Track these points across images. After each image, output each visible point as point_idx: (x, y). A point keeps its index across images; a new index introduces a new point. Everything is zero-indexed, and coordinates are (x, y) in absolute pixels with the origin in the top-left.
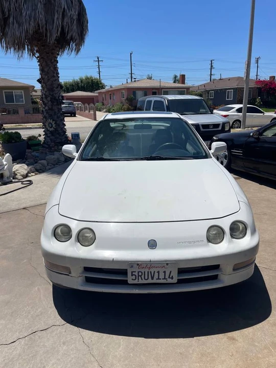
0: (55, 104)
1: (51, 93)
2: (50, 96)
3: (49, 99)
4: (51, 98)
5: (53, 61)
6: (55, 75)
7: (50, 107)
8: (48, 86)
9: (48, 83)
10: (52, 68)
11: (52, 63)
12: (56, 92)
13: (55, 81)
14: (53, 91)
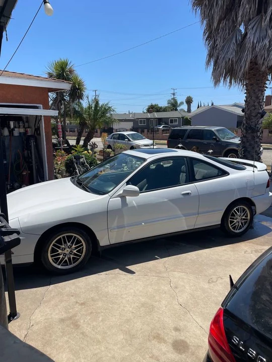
0: (249, 132)
1: (248, 122)
2: (246, 124)
3: (244, 127)
4: (247, 126)
6: (256, 104)
7: (245, 134)
8: (247, 115)
9: (247, 113)
10: (253, 99)
11: (254, 93)
12: (254, 120)
13: (254, 110)
14: (250, 120)
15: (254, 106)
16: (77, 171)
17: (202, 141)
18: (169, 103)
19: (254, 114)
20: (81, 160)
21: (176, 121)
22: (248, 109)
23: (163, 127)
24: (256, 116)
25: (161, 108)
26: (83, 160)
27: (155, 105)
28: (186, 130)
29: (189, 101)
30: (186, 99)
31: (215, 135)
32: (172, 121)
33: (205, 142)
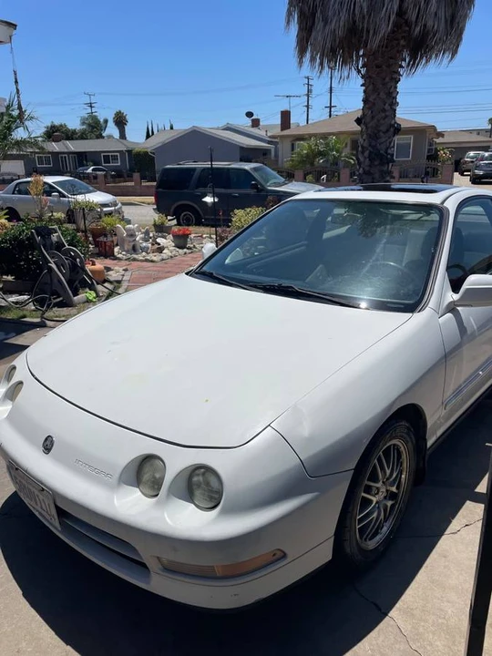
0: (376, 163)
1: (373, 143)
2: (370, 148)
3: (367, 153)
4: (370, 152)
5: (387, 79)
6: (387, 107)
7: (367, 169)
8: (370, 130)
9: (371, 124)
10: (383, 95)
11: (384, 84)
12: (383, 140)
13: (384, 119)
14: (377, 138)
15: (384, 111)
16: (54, 266)
17: (229, 191)
18: (83, 123)
19: (383, 128)
20: (54, 237)
21: (115, 158)
22: (373, 118)
23: (93, 170)
24: (388, 131)
25: (74, 132)
26: (58, 237)
27: (61, 126)
28: (194, 169)
29: (120, 121)
30: (114, 116)
31: (255, 179)
32: (107, 159)
33: (235, 192)
